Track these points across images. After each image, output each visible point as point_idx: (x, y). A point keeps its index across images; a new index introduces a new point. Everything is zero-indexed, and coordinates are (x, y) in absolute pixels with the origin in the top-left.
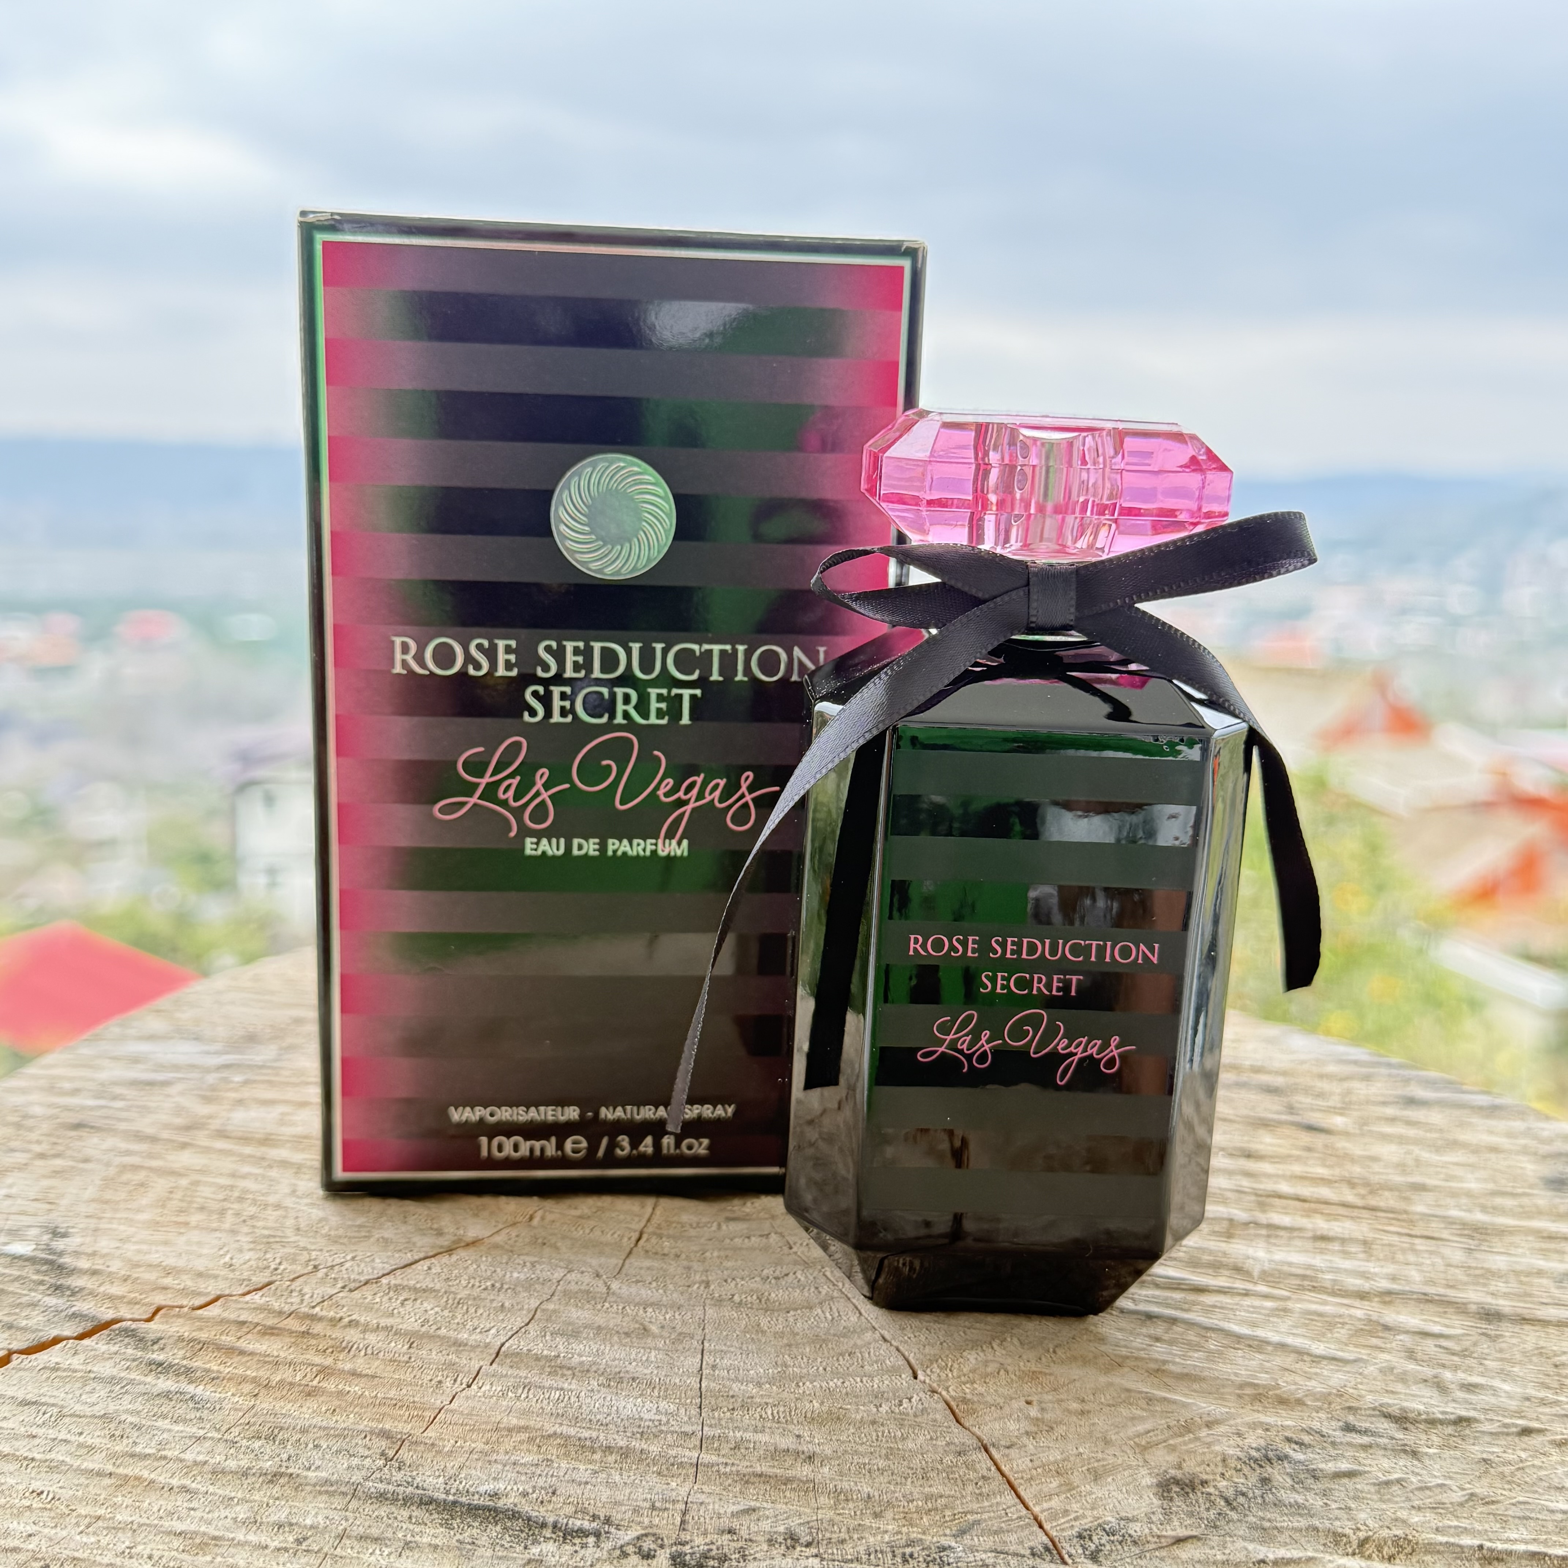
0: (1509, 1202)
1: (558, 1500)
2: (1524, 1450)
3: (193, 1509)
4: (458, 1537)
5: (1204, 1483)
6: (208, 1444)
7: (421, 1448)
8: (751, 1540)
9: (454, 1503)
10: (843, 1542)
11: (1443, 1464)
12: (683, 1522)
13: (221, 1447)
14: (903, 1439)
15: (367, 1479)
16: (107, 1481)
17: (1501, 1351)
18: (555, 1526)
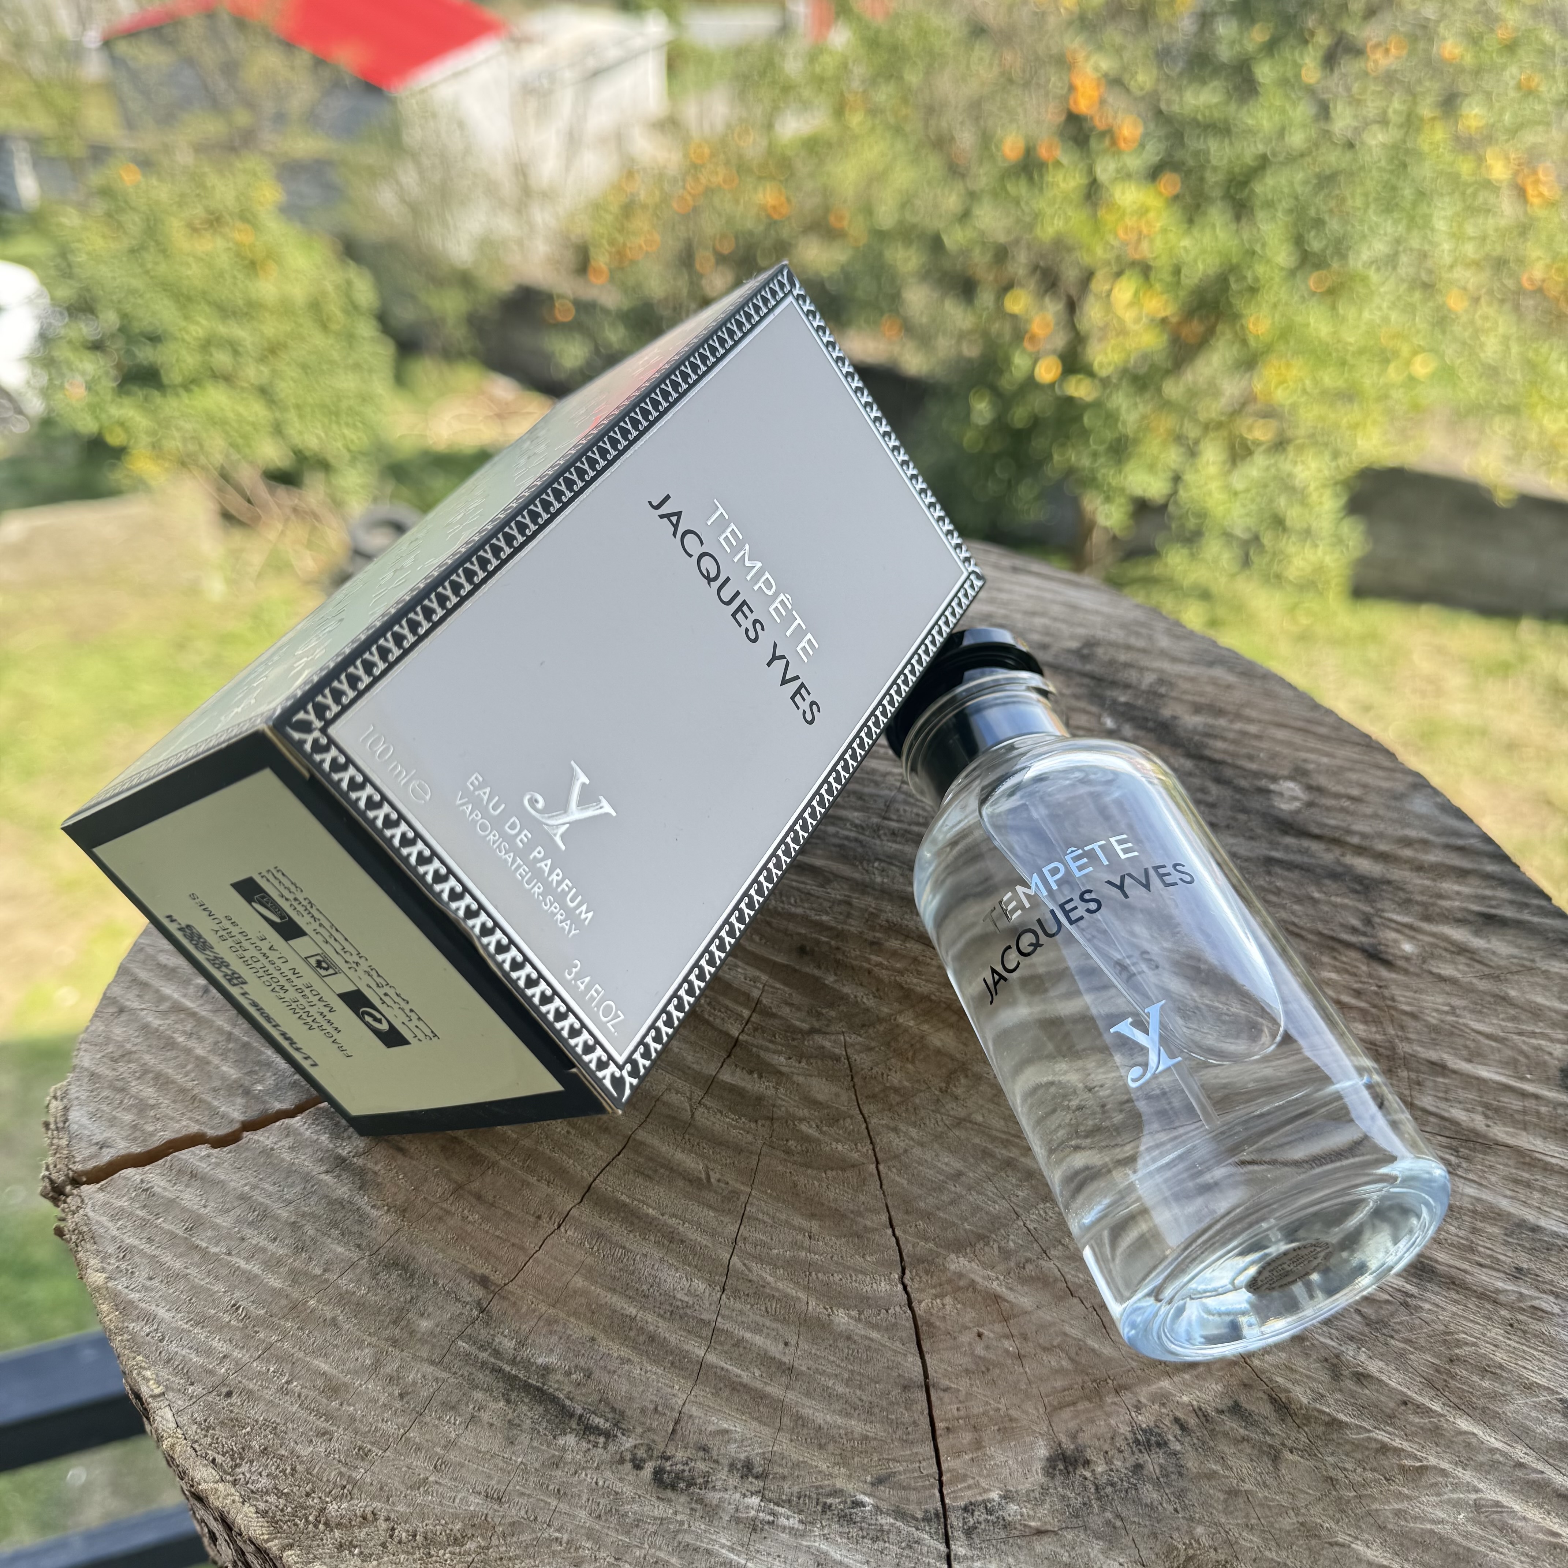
0: (1516, 1104)
1: (592, 1385)
2: (1373, 1470)
3: (336, 1346)
4: (509, 1417)
5: (1087, 1463)
6: (358, 1271)
7: (505, 1304)
8: (716, 1462)
9: (516, 1377)
10: (784, 1478)
11: (1295, 1475)
12: (674, 1431)
13: (366, 1278)
14: (867, 1362)
15: (460, 1336)
16: (284, 1302)
17: (1412, 1329)
18: (581, 1416)
